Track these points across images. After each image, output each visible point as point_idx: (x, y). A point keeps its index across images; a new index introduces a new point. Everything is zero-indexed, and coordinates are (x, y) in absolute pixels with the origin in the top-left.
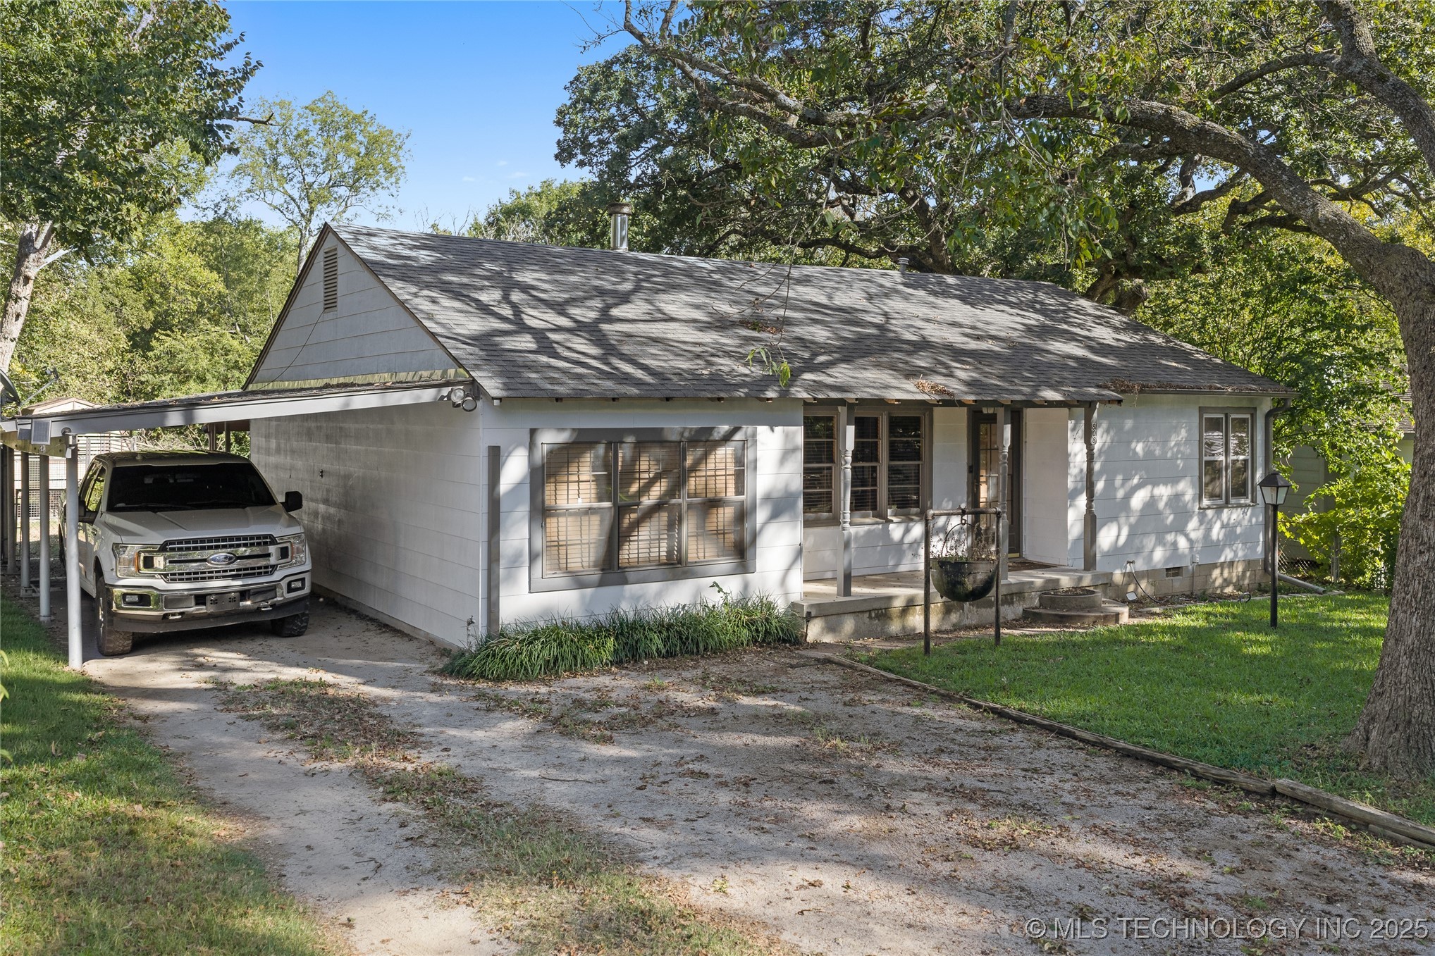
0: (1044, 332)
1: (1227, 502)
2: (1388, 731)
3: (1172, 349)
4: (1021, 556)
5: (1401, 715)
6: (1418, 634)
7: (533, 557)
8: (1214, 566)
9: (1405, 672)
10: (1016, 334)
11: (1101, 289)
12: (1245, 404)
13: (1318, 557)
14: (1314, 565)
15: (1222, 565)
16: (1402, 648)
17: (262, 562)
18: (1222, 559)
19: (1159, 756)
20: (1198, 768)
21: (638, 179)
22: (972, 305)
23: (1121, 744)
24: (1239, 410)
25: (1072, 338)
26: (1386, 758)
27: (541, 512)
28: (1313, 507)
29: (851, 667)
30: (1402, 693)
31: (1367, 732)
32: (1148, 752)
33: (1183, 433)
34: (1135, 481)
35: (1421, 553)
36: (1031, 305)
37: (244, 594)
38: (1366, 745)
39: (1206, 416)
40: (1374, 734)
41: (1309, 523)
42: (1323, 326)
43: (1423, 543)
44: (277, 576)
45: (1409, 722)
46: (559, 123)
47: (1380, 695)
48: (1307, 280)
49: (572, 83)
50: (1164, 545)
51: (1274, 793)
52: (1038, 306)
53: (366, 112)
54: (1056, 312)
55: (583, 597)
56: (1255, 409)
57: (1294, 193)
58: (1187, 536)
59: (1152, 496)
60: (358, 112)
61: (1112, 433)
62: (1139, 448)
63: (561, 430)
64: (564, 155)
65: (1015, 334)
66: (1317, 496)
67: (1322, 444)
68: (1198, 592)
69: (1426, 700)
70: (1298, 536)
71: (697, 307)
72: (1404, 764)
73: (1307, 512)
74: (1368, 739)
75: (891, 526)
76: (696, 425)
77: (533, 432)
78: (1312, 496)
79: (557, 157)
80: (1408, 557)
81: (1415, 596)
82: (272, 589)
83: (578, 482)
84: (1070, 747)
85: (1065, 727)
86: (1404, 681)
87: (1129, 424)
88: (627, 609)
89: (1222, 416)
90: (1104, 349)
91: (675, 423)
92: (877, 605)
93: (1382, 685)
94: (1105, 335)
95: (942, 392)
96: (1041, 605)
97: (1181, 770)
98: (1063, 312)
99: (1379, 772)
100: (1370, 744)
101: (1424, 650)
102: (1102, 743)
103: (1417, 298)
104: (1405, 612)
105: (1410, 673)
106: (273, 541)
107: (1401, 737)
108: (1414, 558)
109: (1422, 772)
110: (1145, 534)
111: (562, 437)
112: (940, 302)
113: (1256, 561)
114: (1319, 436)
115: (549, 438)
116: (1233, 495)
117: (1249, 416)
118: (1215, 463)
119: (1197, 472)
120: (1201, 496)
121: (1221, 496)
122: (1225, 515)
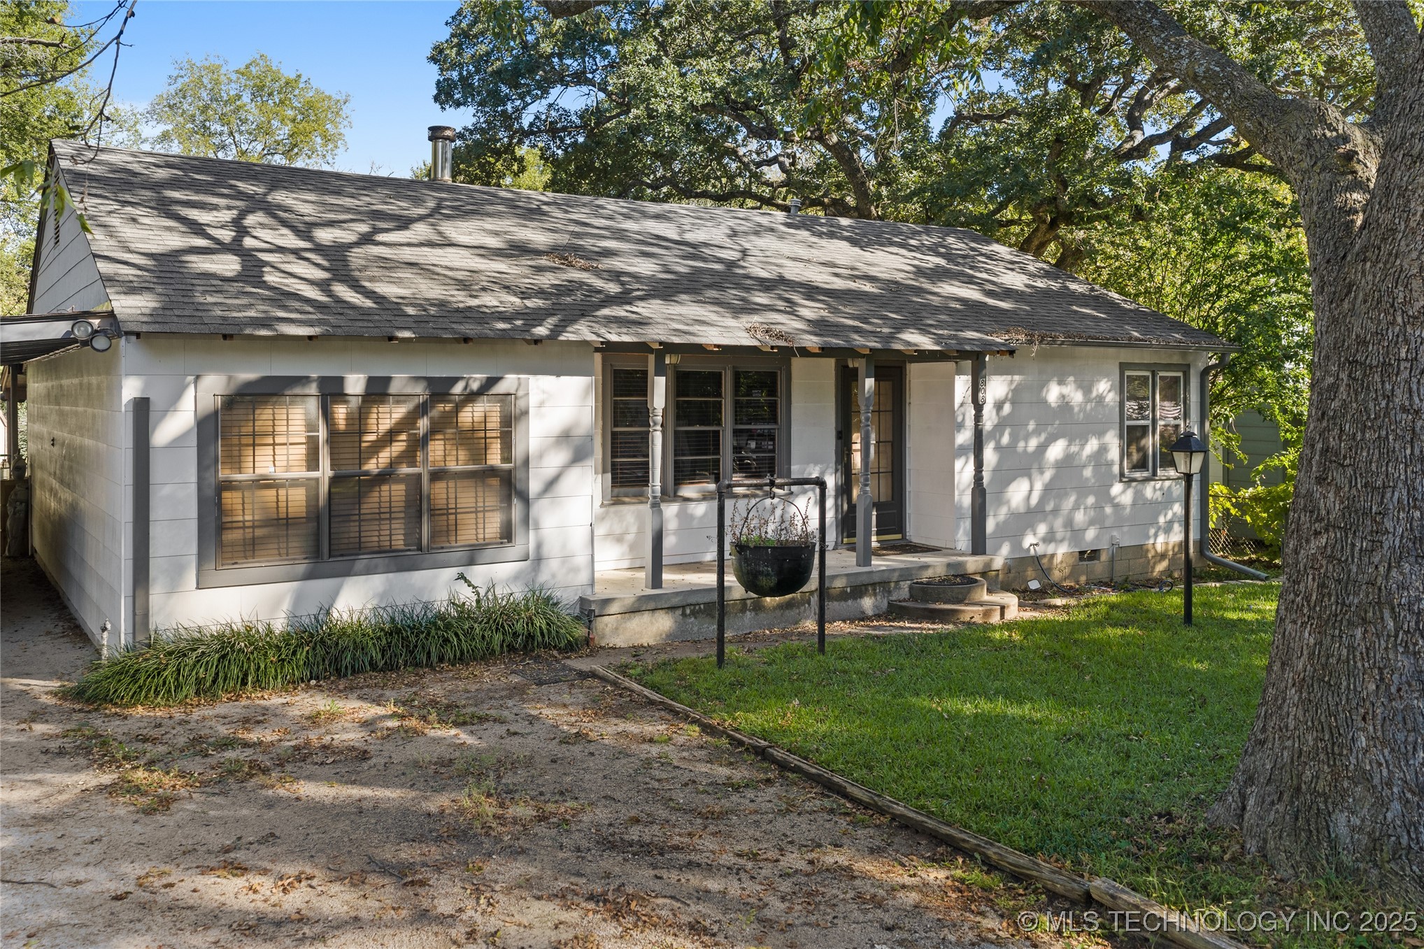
0: (938, 275)
1: (1155, 474)
2: (1268, 800)
3: (1097, 297)
4: (904, 538)
5: (1286, 777)
6: (1311, 655)
8: (1139, 548)
9: (1294, 712)
10: (902, 275)
11: (1036, 242)
12: (1176, 359)
13: (1268, 536)
14: (1260, 545)
16: (1289, 675)
19: (945, 830)
20: (991, 852)
21: (531, 125)
22: (862, 248)
23: (900, 809)
24: (1168, 367)
25: (970, 280)
26: (1265, 841)
28: (1261, 479)
29: (615, 684)
30: (1289, 743)
31: (1243, 797)
32: (931, 823)
35: (1317, 533)
36: (934, 250)
38: (1242, 816)
39: (1128, 373)
40: (1251, 802)
41: (1256, 498)
42: (1269, 271)
43: (1319, 519)
45: (1298, 789)
46: (433, 59)
47: (1262, 743)
48: (1249, 213)
49: (453, 18)
51: (1088, 901)
52: (943, 250)
53: (299, 76)
54: (964, 257)
56: (1188, 366)
57: (1166, 40)
60: (293, 76)
64: (444, 95)
65: (899, 277)
66: (1266, 467)
67: (1270, 408)
68: (1118, 579)
69: (1322, 756)
70: (1244, 513)
71: (496, 234)
72: (1290, 855)
73: (1253, 484)
74: (1244, 808)
76: (440, 374)
78: (1261, 467)
79: (436, 98)
80: (1300, 539)
81: (1307, 598)
83: (274, 444)
84: (832, 811)
85: (837, 779)
86: (1291, 727)
89: (1148, 374)
90: (1008, 293)
92: (693, 600)
93: (1264, 730)
94: (1016, 280)
95: (780, 336)
96: (913, 597)
97: (968, 854)
98: (973, 257)
99: (1253, 865)
100: (1247, 816)
101: (1321, 680)
102: (876, 805)
103: (1323, 169)
104: (1294, 622)
105: (1300, 713)
107: (1286, 812)
108: (1308, 541)
109: (1314, 869)
112: (824, 242)
114: (1266, 397)
116: (1160, 465)
117: (1181, 375)
118: (1139, 428)
119: (1118, 440)
120: (1121, 467)
121: (1145, 466)
122: (1151, 489)
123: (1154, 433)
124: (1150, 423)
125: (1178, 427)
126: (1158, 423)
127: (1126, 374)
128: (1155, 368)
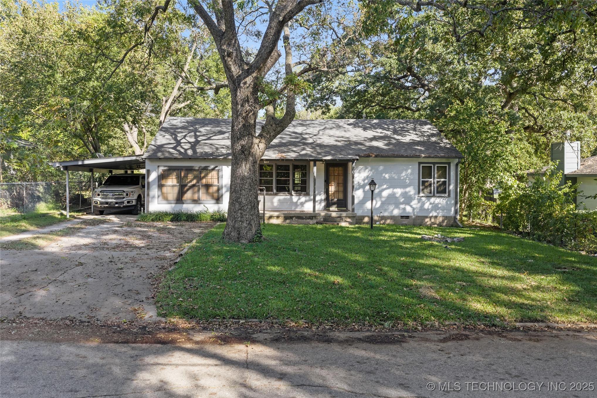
1: (434, 195)
4: (347, 209)
7: (158, 197)
8: (427, 217)
15: (431, 218)
17: (122, 196)
18: (431, 215)
24: (441, 163)
27: (161, 186)
33: (409, 171)
34: (385, 186)
37: (116, 203)
44: (124, 199)
50: (399, 208)
55: (172, 207)
56: (450, 163)
58: (411, 206)
59: (393, 192)
61: (373, 171)
62: (387, 176)
63: (165, 166)
77: (158, 167)
82: (123, 202)
83: (172, 179)
87: (381, 168)
88: (184, 210)
89: (432, 165)
96: (324, 220)
106: (124, 192)
110: (389, 204)
111: (166, 168)
113: (451, 217)
115: (161, 169)
116: (437, 193)
117: (447, 165)
118: (427, 181)
119: (417, 184)
120: (419, 193)
121: (431, 193)
122: (433, 200)
123: (434, 183)
124: (432, 180)
125: (445, 182)
126: (436, 180)
127: (421, 165)
128: (434, 163)
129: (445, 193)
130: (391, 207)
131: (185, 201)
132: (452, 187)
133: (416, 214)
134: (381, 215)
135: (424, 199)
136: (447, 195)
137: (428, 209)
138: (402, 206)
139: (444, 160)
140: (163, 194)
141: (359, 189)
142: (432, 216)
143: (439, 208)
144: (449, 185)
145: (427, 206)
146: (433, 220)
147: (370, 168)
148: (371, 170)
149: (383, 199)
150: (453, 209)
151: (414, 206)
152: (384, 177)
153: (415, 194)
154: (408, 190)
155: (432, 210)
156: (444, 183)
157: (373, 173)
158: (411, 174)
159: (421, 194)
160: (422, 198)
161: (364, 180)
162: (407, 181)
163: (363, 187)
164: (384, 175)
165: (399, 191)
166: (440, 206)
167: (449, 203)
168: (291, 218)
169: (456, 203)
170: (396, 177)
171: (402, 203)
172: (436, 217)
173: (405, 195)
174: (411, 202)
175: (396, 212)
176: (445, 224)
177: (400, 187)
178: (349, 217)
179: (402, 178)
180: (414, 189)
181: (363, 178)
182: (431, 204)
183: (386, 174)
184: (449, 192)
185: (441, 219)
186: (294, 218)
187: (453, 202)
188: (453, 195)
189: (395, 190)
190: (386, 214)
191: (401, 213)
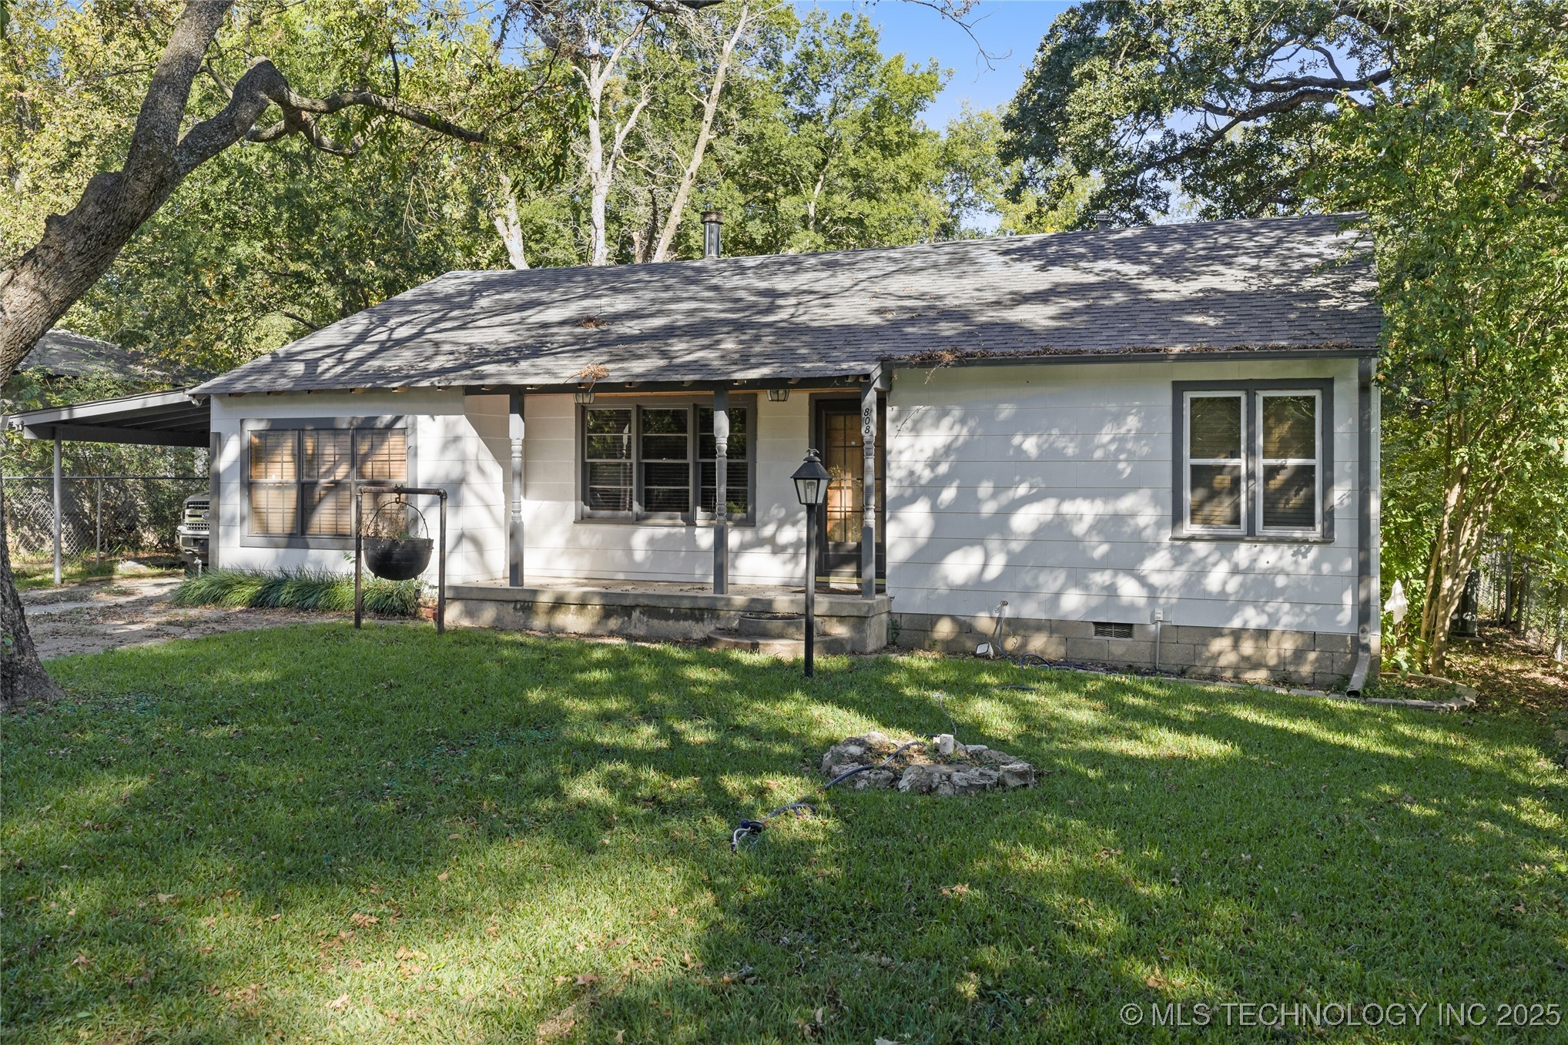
1: (1251, 533)
7: (243, 519)
8: (1217, 633)
15: (1237, 635)
18: (1236, 623)
24: (1283, 384)
27: (249, 486)
33: (1132, 422)
34: (1022, 490)
50: (1086, 588)
55: (277, 556)
56: (1330, 381)
58: (1142, 580)
59: (1058, 514)
61: (972, 423)
62: (1030, 445)
63: (260, 420)
75: (698, 531)
76: (362, 416)
77: (242, 421)
87: (1006, 411)
88: (310, 570)
91: (345, 414)
96: (740, 627)
110: (1044, 568)
111: (261, 426)
115: (249, 429)
116: (1267, 523)
117: (1316, 394)
118: (1220, 469)
119: (1168, 483)
120: (1177, 519)
121: (1235, 521)
122: (1243, 553)
123: (1251, 475)
124: (1241, 462)
125: (1311, 469)
126: (1261, 463)
127: (1188, 396)
128: (1251, 386)
129: (1310, 522)
130: (1051, 582)
131: (315, 537)
132: (1341, 494)
133: (1160, 616)
134: (1008, 612)
135: (1201, 549)
136: (1316, 533)
137: (1222, 596)
138: (1101, 578)
139: (1299, 370)
140: (256, 511)
141: (912, 500)
142: (1243, 630)
143: (1274, 593)
144: (1328, 484)
145: (1217, 578)
146: (1248, 648)
147: (957, 412)
148: (963, 421)
149: (1016, 546)
150: (1348, 599)
151: (1156, 580)
152: (1019, 448)
153: (1159, 525)
154: (1126, 504)
155: (1241, 603)
156: (1304, 475)
157: (972, 434)
158: (1140, 435)
159: (1189, 528)
160: (1195, 545)
161: (933, 464)
162: (1121, 466)
163: (932, 490)
164: (1017, 440)
165: (1085, 511)
166: (1281, 581)
167: (1326, 568)
168: (627, 611)
169: (1363, 570)
170: (1070, 451)
171: (1100, 566)
172: (1263, 634)
173: (1110, 526)
174: (1142, 559)
175: (1073, 603)
176: (1306, 669)
177: (1089, 494)
178: (841, 619)
179: (1098, 454)
180: (1156, 500)
181: (928, 453)
182: (1235, 571)
183: (1026, 435)
184: (1329, 515)
185: (1288, 646)
186: (636, 614)
187: (1348, 565)
188: (1345, 532)
189: (1068, 508)
190: (1030, 610)
191: (1094, 610)
